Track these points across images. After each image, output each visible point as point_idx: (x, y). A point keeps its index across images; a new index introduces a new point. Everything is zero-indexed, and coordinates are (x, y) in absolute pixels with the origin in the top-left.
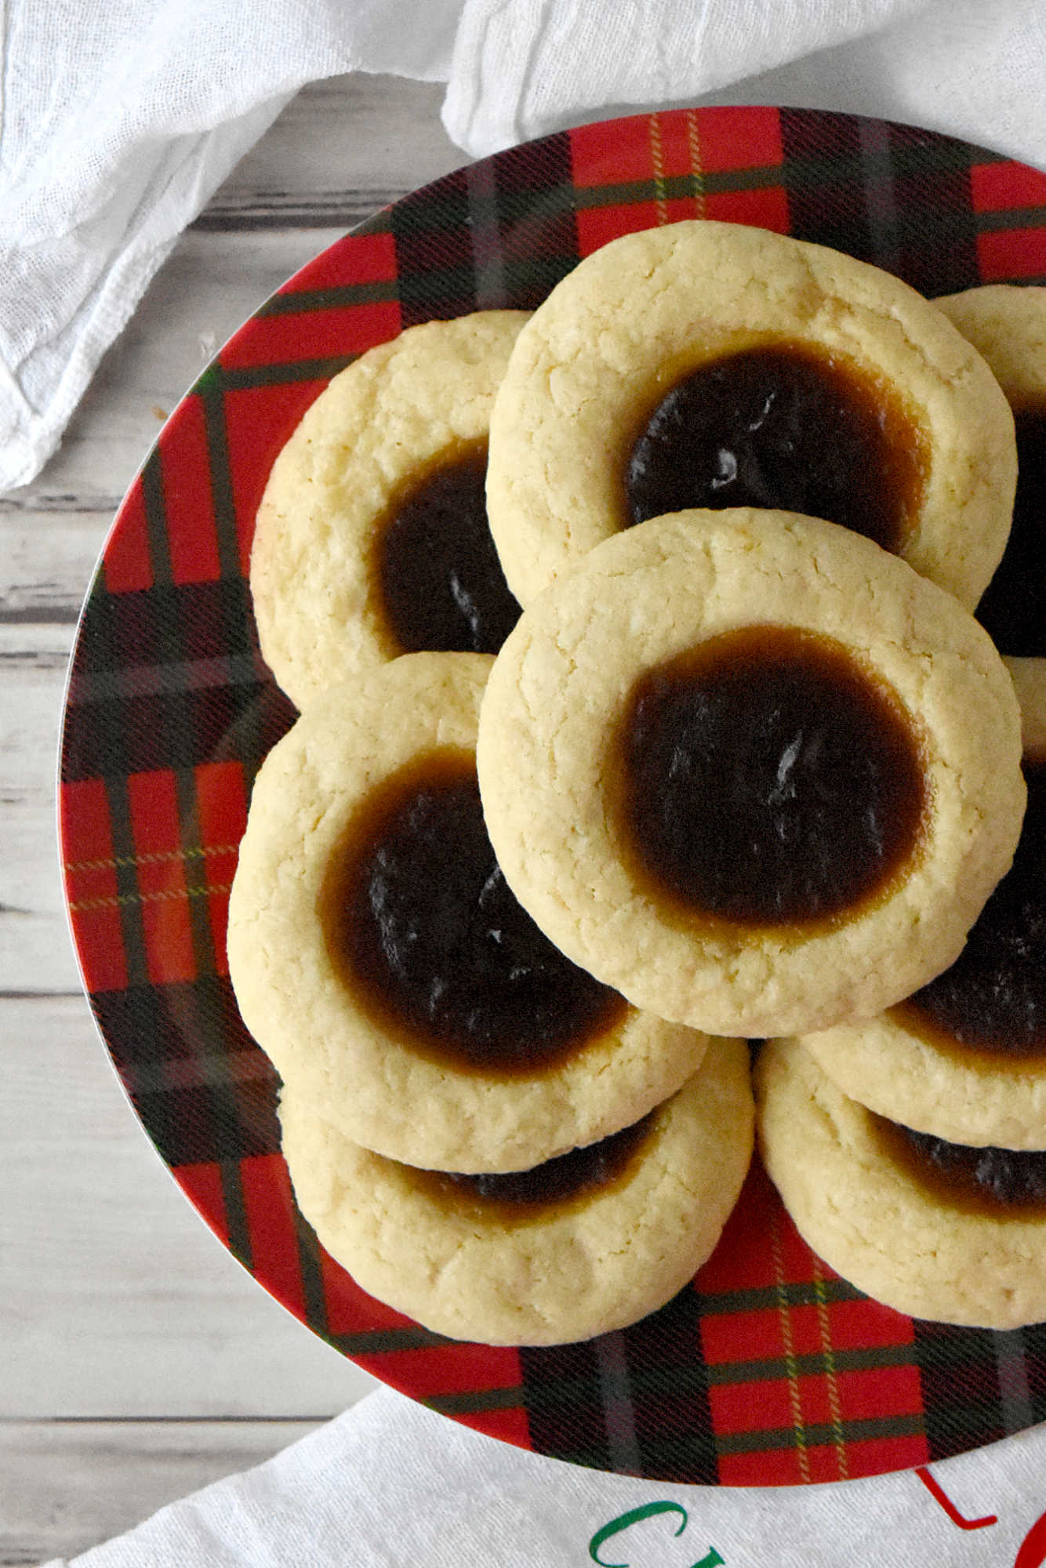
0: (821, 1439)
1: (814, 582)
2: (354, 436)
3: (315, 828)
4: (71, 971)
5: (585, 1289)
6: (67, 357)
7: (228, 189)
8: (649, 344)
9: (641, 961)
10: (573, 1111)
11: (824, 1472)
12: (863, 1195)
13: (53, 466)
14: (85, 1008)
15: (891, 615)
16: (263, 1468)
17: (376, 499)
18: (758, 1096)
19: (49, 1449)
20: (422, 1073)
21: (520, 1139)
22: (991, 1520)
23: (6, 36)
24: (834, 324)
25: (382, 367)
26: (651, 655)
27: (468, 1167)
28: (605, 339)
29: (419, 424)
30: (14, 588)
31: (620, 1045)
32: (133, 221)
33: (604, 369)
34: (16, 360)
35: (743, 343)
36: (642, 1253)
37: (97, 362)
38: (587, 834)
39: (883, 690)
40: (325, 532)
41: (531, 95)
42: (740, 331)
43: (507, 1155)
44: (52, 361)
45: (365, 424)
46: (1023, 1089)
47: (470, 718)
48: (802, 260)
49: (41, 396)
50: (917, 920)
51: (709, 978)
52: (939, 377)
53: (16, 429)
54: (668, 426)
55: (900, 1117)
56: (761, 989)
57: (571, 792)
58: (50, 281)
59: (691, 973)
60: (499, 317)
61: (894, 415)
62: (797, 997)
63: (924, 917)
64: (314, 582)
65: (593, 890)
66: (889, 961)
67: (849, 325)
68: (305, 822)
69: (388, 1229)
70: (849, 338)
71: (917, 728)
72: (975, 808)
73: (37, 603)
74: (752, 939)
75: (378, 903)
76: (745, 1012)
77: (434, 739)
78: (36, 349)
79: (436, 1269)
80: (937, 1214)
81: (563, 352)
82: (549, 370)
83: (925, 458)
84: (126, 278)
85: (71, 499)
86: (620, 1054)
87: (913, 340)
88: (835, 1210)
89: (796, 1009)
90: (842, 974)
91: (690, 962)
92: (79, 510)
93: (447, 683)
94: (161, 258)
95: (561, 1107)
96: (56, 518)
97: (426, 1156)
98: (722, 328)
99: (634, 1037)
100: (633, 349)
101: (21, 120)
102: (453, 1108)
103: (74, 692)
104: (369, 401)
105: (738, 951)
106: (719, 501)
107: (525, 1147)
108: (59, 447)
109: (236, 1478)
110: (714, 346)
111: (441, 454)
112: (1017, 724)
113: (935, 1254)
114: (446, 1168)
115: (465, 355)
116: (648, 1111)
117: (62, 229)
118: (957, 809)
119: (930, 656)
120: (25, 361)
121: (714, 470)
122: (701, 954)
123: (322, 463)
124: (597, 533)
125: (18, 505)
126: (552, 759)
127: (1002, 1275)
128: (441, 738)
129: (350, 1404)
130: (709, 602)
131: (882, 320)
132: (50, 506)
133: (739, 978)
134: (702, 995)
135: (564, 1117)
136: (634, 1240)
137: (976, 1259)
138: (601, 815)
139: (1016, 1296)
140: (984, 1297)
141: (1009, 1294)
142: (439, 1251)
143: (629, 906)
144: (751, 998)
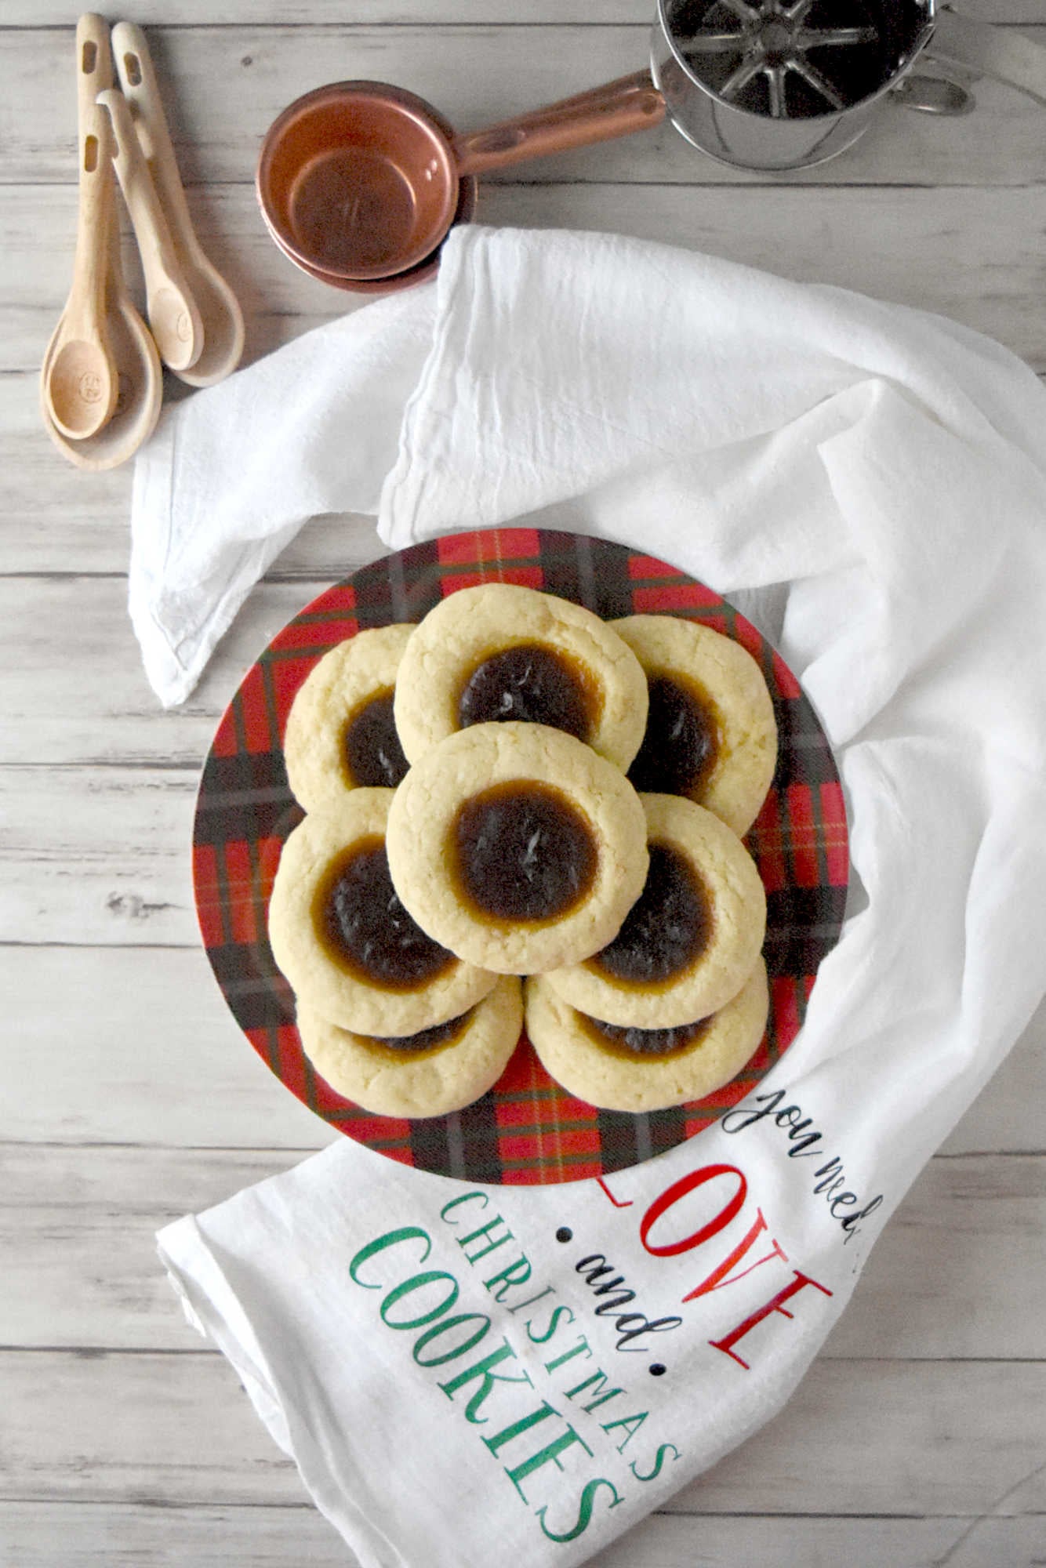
0: (551, 1164)
1: (546, 760)
2: (332, 684)
3: (309, 872)
4: (196, 936)
5: (439, 1092)
6: (199, 644)
7: (277, 562)
8: (471, 643)
9: (463, 938)
10: (432, 1009)
11: (553, 1178)
13: (194, 695)
14: (203, 954)
15: (581, 773)
16: (289, 1173)
17: (344, 714)
18: (525, 1002)
19: (190, 1162)
20: (360, 990)
22: (630, 1203)
23: (172, 491)
24: (559, 635)
25: (347, 651)
26: (467, 793)
27: (382, 1034)
28: (450, 640)
29: (363, 678)
30: (175, 753)
31: (455, 976)
32: (230, 580)
33: (447, 654)
34: (175, 646)
35: (516, 643)
36: (466, 1076)
37: (214, 645)
39: (578, 810)
40: (319, 729)
41: (417, 522)
42: (515, 637)
43: (400, 1029)
44: (193, 645)
45: (338, 678)
46: (646, 1000)
47: (384, 818)
48: (545, 603)
49: (187, 661)
50: (594, 920)
51: (495, 947)
52: (609, 660)
53: (176, 678)
54: (480, 681)
55: (591, 1011)
56: (519, 950)
57: (429, 858)
58: (190, 608)
60: (403, 627)
61: (588, 677)
62: (536, 956)
63: (598, 918)
64: (313, 753)
66: (580, 939)
67: (566, 635)
68: (305, 870)
69: (345, 1062)
70: (565, 641)
71: (594, 828)
72: (622, 867)
73: (186, 760)
74: (515, 928)
75: (340, 908)
76: (512, 963)
77: (367, 829)
78: (185, 639)
79: (367, 1082)
80: (606, 1058)
81: (430, 647)
82: (423, 654)
83: (603, 698)
84: (228, 606)
85: (203, 710)
86: (455, 981)
87: (597, 642)
88: (558, 1055)
89: (536, 962)
91: (485, 939)
92: (208, 716)
93: (374, 803)
94: (244, 597)
95: (426, 1007)
96: (197, 719)
97: (363, 1028)
98: (506, 636)
99: (461, 973)
100: (462, 644)
101: (179, 531)
102: (374, 1006)
103: (200, 803)
104: (340, 668)
105: (508, 934)
106: (502, 718)
107: (409, 1025)
108: (196, 685)
109: (275, 1178)
110: (501, 645)
111: (375, 692)
112: (644, 826)
114: (372, 1034)
115: (386, 644)
116: (468, 1008)
117: (195, 583)
118: (614, 867)
119: (600, 794)
120: (179, 645)
121: (500, 703)
122: (491, 935)
123: (317, 696)
124: (446, 733)
125: (178, 713)
126: (420, 841)
127: (638, 1088)
128: (371, 830)
129: (330, 1143)
130: (495, 766)
131: (581, 633)
132: (193, 714)
133: (509, 947)
134: (491, 956)
135: (427, 1011)
136: (462, 1069)
137: (624, 1079)
138: (443, 869)
139: (644, 1097)
140: (628, 1098)
141: (640, 1097)
142: (369, 1073)
143: (456, 913)
144: (515, 957)
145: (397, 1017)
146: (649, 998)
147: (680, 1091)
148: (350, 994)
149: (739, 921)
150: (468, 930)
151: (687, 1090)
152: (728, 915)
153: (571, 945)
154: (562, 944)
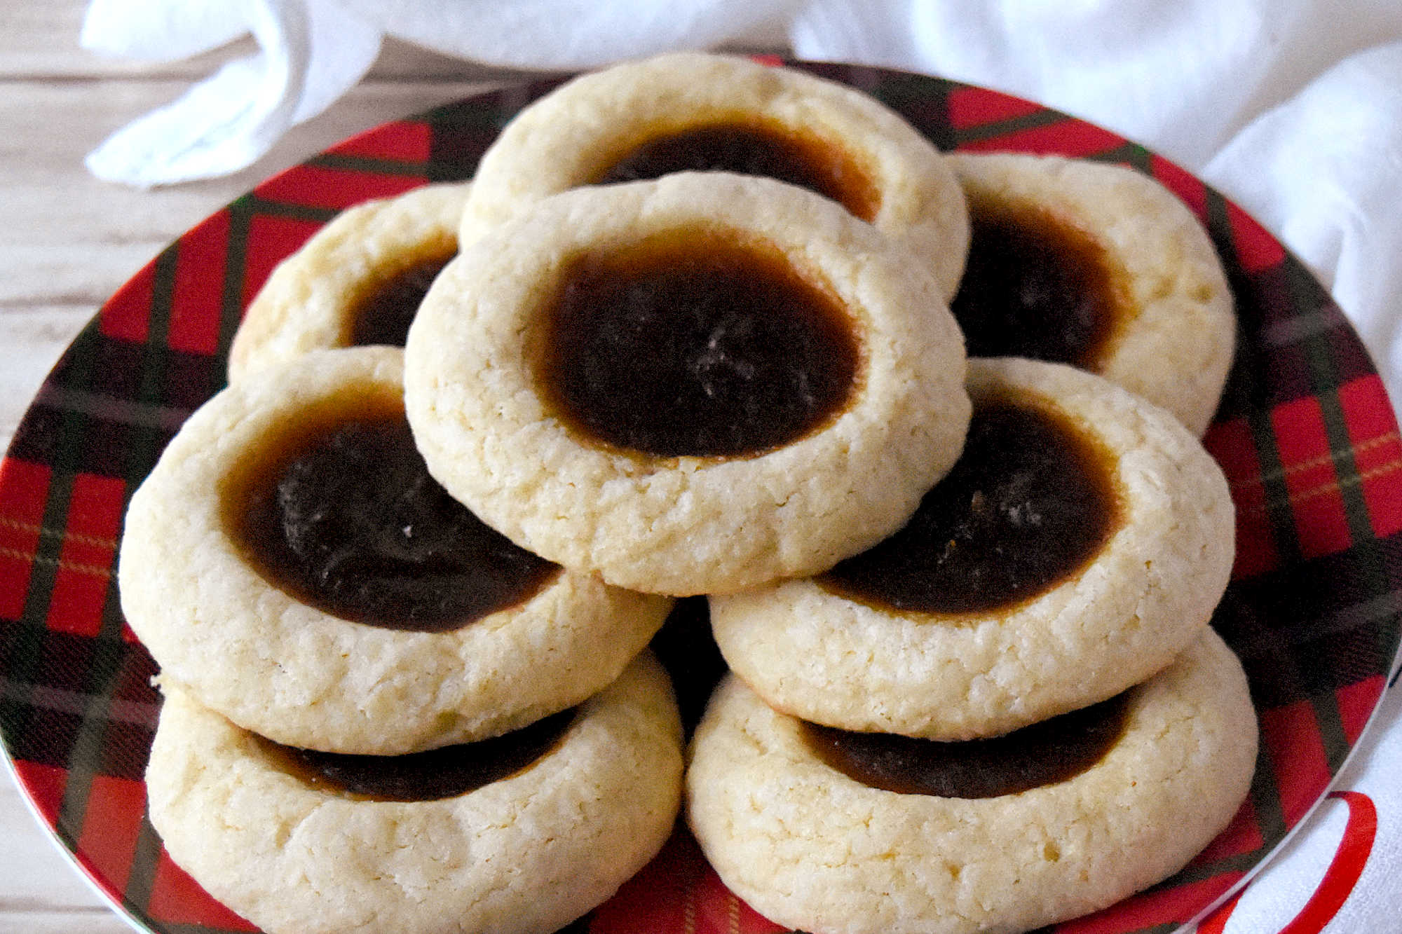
3: (231, 429)
5: (459, 863)
12: (790, 781)
17: (358, 271)
21: (398, 681)
26: (583, 236)
28: (582, 106)
31: (523, 611)
36: (528, 827)
38: (501, 367)
39: (820, 285)
57: (488, 331)
59: (598, 484)
62: (712, 513)
63: (854, 447)
64: (288, 334)
65: (501, 408)
66: (813, 482)
67: (806, 102)
70: (806, 111)
71: (851, 312)
74: (670, 463)
75: (286, 493)
76: (655, 525)
79: (284, 834)
81: (542, 123)
88: (756, 809)
89: (712, 526)
90: (763, 489)
91: (597, 471)
95: (450, 662)
105: (651, 470)
107: (404, 697)
113: (868, 824)
118: (891, 364)
122: (612, 467)
126: (475, 311)
127: (948, 843)
130: (648, 200)
131: (838, 103)
133: (650, 492)
134: (609, 508)
135: (451, 666)
136: (519, 813)
137: (916, 822)
138: (520, 357)
139: (964, 873)
140: (926, 877)
141: (955, 871)
142: (294, 809)
143: (537, 426)
144: (663, 512)
145: (378, 669)
146: (974, 628)
147: (1053, 854)
148: (275, 621)
149: (1173, 488)
150: (561, 456)
151: (1071, 850)
152: (1147, 478)
153: (793, 493)
154: (770, 487)
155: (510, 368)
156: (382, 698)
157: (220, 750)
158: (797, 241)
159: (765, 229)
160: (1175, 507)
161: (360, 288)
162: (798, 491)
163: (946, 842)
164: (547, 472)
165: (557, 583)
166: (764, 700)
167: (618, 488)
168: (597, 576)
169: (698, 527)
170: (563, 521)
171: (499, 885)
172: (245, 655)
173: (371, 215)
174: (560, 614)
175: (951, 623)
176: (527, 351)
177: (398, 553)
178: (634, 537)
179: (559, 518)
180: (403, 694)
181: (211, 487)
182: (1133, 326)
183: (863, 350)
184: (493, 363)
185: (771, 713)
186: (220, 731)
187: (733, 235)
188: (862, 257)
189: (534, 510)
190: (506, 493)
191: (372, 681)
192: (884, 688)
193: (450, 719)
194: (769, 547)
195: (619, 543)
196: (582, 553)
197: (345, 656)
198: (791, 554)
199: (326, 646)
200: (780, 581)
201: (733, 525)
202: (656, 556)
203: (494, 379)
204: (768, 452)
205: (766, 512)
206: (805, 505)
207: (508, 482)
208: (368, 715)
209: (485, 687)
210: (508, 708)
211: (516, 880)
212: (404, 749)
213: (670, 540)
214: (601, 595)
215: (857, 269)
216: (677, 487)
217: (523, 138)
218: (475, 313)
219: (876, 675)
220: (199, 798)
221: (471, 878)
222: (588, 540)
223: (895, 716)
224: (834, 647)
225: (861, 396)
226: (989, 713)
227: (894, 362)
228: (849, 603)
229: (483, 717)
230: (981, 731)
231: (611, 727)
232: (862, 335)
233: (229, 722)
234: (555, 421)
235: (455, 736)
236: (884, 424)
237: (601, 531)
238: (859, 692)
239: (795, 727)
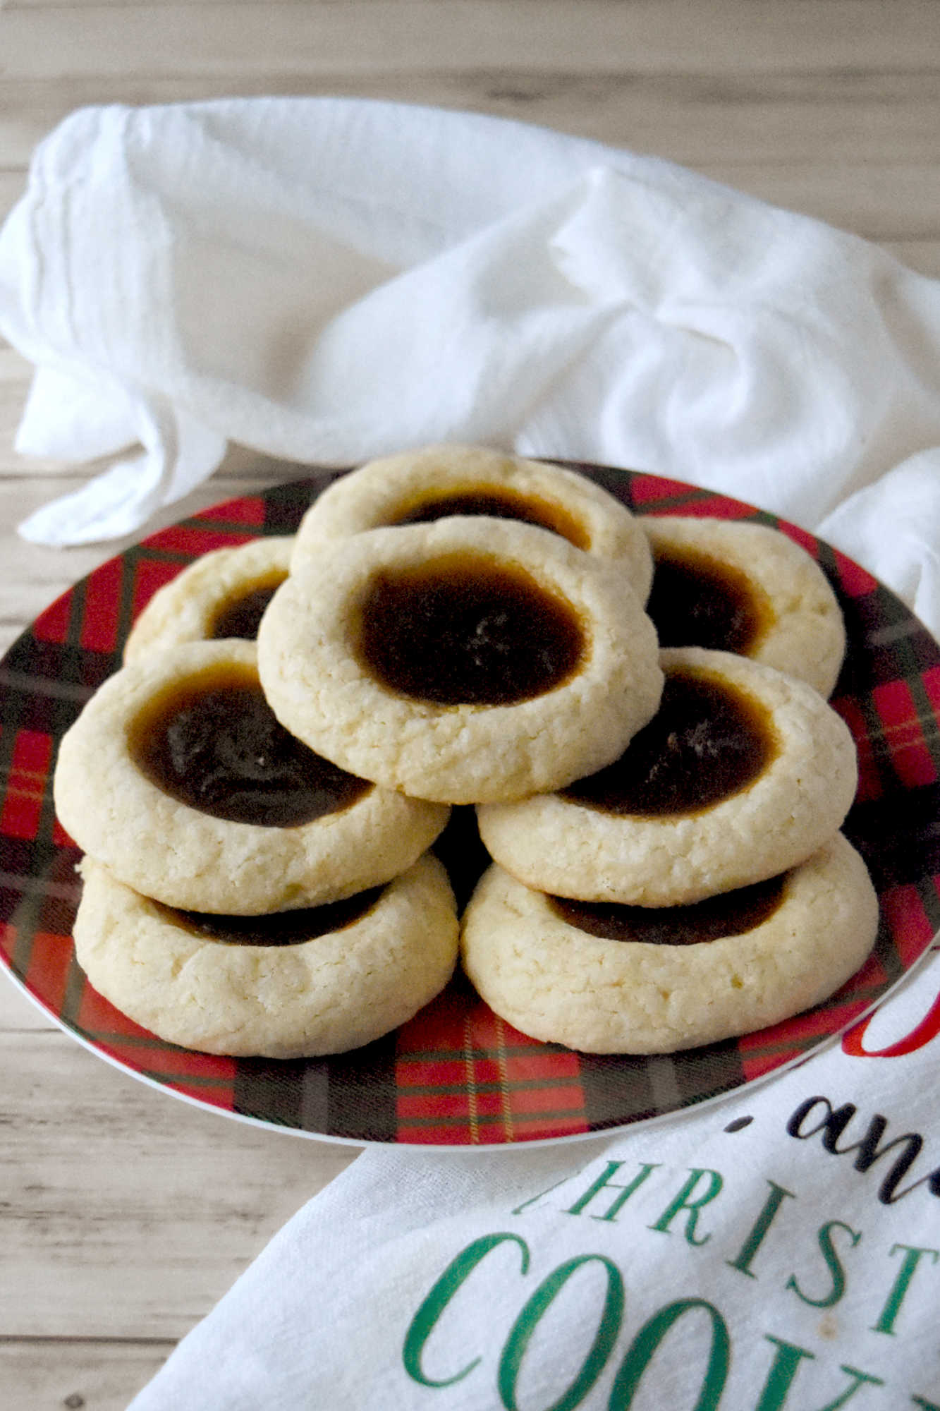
3: (134, 690)
5: (303, 989)
10: (304, 849)
12: (541, 935)
21: (259, 860)
24: (527, 478)
29: (251, 562)
36: (354, 964)
38: (329, 645)
39: (554, 592)
46: (668, 828)
50: (578, 702)
56: (456, 734)
57: (319, 620)
59: (402, 723)
63: (584, 699)
64: (167, 635)
65: (331, 671)
66: (557, 722)
69: (144, 940)
74: (452, 709)
76: (443, 751)
79: (178, 966)
88: (517, 954)
89: (484, 752)
90: (520, 726)
91: (401, 714)
105: (440, 715)
113: (601, 963)
118: (608, 646)
122: (411, 711)
127: (660, 975)
133: (439, 728)
134: (409, 741)
135: (297, 851)
136: (347, 956)
137: (636, 962)
138: (342, 639)
139: (672, 997)
140: (645, 999)
141: (666, 995)
142: (183, 950)
143: (358, 682)
144: (449, 742)
145: (244, 851)
146: (675, 825)
147: (737, 983)
148: (170, 818)
149: (813, 729)
150: (375, 702)
151: (750, 980)
152: (794, 724)
153: (541, 730)
154: (525, 724)
155: (336, 645)
156: (246, 874)
157: (129, 910)
158: (537, 562)
159: (514, 554)
160: (816, 743)
161: (217, 606)
162: (546, 728)
163: (658, 975)
164: (364, 714)
165: (369, 796)
166: (520, 881)
167: (416, 726)
168: (400, 791)
169: (474, 753)
170: (376, 749)
171: (334, 1004)
172: (147, 843)
173: (224, 559)
174: (373, 816)
175: (657, 822)
176: (347, 635)
177: (255, 775)
178: (428, 760)
179: (374, 747)
180: (262, 869)
181: (120, 729)
182: (773, 631)
183: (587, 635)
184: (324, 640)
185: (524, 891)
186: (127, 898)
187: (492, 558)
188: (584, 573)
189: (355, 742)
190: (334, 730)
191: (240, 861)
192: (609, 868)
193: (295, 889)
194: (524, 768)
195: (417, 764)
196: (390, 771)
197: (219, 843)
198: (541, 773)
199: (206, 835)
200: (533, 794)
201: (500, 751)
202: (442, 773)
203: (325, 651)
204: (523, 701)
205: (522, 742)
206: (551, 737)
207: (337, 722)
208: (237, 884)
209: (322, 866)
210: (337, 883)
211: (346, 1003)
212: (261, 909)
213: (453, 762)
214: (402, 804)
215: (580, 581)
216: (459, 724)
217: (335, 500)
218: (309, 608)
219: (604, 858)
220: (114, 944)
221: (312, 999)
222: (394, 762)
223: (618, 888)
224: (572, 840)
225: (588, 665)
226: (687, 885)
227: (609, 642)
228: (582, 809)
229: (319, 888)
230: (680, 899)
231: (410, 900)
232: (586, 626)
233: (135, 892)
234: (370, 680)
235: (297, 903)
236: (605, 684)
237: (404, 755)
238: (590, 871)
239: (543, 899)
